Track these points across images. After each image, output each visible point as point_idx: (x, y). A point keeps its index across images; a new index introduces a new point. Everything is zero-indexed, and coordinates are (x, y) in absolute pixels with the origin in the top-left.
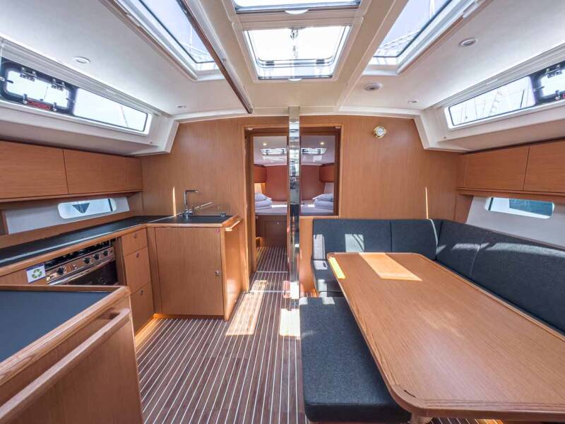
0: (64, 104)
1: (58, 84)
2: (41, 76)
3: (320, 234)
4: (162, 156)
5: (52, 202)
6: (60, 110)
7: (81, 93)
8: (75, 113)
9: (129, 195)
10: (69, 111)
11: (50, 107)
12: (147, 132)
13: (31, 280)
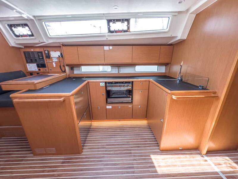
1: (122, 21)
5: (133, 65)
6: (125, 31)
8: (131, 30)
9: (166, 64)
10: (128, 30)
11: (121, 31)
13: (101, 85)
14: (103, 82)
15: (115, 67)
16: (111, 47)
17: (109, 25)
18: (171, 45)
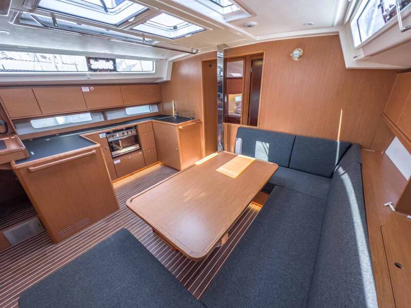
0: (112, 68)
1: (107, 60)
2: (100, 59)
3: (240, 137)
4: (166, 83)
5: (122, 108)
6: (111, 70)
7: (118, 60)
8: (118, 70)
9: (158, 103)
10: (115, 70)
11: (107, 70)
12: (154, 72)
13: (101, 137)
14: (103, 133)
15: (98, 114)
16: (92, 88)
17: (88, 62)
18: (157, 83)
